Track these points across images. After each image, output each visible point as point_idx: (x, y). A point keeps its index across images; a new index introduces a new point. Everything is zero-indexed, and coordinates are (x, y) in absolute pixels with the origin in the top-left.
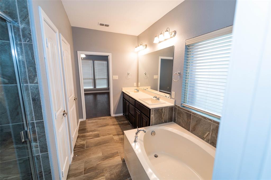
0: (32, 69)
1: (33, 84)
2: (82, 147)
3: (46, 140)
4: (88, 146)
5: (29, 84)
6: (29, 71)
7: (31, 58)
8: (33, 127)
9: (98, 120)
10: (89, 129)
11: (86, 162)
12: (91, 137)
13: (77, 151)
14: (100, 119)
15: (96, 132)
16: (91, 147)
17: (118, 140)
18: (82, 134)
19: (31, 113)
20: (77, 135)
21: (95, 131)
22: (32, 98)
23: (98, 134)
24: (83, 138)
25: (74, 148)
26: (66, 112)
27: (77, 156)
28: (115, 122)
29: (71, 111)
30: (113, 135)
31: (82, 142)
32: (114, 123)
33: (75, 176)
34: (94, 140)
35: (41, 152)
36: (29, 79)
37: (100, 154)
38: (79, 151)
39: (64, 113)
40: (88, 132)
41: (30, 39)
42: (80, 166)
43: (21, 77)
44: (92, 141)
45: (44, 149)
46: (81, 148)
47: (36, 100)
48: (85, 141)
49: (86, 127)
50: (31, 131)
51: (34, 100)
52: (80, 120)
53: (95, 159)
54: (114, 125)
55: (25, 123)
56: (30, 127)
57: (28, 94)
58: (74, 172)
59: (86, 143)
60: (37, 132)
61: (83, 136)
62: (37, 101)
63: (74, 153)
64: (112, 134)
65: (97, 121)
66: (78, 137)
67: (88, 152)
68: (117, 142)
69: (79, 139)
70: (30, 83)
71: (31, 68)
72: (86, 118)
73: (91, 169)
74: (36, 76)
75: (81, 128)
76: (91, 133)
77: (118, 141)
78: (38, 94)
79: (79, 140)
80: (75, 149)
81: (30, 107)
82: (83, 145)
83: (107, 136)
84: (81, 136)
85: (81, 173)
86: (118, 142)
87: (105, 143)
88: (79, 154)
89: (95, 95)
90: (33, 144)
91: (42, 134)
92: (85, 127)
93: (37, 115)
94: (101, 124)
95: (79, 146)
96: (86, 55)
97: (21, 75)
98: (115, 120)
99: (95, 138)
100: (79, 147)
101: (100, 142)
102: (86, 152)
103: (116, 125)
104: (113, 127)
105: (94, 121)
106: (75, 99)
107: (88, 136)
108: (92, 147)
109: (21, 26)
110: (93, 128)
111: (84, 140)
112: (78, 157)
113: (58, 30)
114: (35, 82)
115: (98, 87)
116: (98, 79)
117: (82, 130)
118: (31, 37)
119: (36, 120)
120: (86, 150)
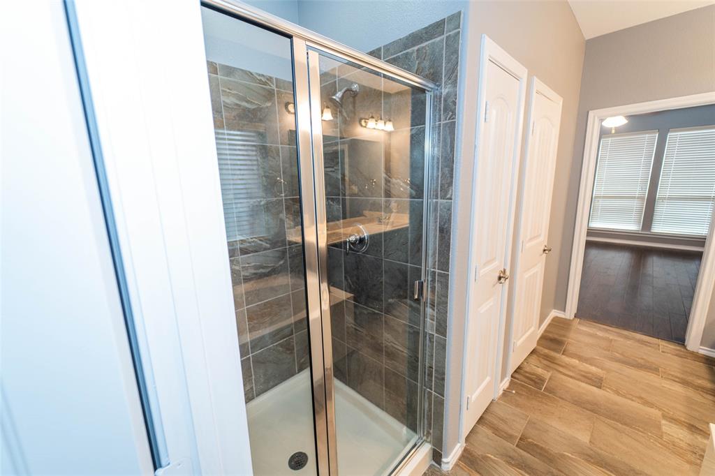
0: (447, 172)
1: (445, 201)
2: (535, 382)
3: (447, 312)
4: (553, 389)
5: (440, 201)
6: (443, 174)
7: (449, 151)
8: (433, 281)
9: (619, 339)
10: (571, 349)
11: (531, 423)
12: (571, 374)
13: (520, 384)
14: (627, 338)
15: (593, 369)
16: (560, 398)
17: (683, 444)
18: (546, 351)
19: (434, 254)
20: (534, 345)
21: (591, 364)
22: (439, 227)
23: (601, 379)
24: (545, 362)
25: (515, 371)
26: (508, 273)
27: (514, 392)
28: (698, 377)
29: (526, 276)
30: (664, 417)
31: (540, 371)
32: (690, 379)
33: (496, 433)
34: (579, 386)
35: (438, 331)
36: (441, 191)
37: (584, 438)
38: (523, 386)
39: (502, 275)
40: (567, 356)
41: (454, 113)
42: (514, 421)
43: (431, 186)
44: (571, 386)
45: (442, 328)
46: (531, 382)
47: (445, 230)
48: (548, 371)
49: (565, 339)
50: (429, 286)
51: (442, 230)
52: (554, 313)
53: (561, 437)
54: (685, 383)
55: (423, 268)
56: (430, 279)
57: (436, 218)
58: (495, 422)
59: (550, 379)
60: (438, 292)
61: (546, 357)
62: (445, 233)
63: (512, 383)
64: (660, 409)
65: (611, 337)
66: (534, 352)
67: (546, 404)
68: (673, 448)
69: (534, 356)
70: (441, 199)
71: (447, 169)
72: (575, 314)
73: (539, 451)
74: (450, 184)
75: (551, 335)
76: (575, 362)
77: (681, 448)
78: (449, 220)
79: (534, 360)
80: (517, 376)
81: (435, 243)
82: (542, 380)
83: (634, 404)
84: (542, 353)
85: (509, 437)
86: (680, 455)
87: (617, 421)
88: (521, 392)
89: (641, 254)
90: (429, 310)
91: (443, 298)
92: (564, 336)
93: (442, 260)
94: (622, 354)
95: (527, 375)
96: (631, 117)
97: (431, 184)
98: (701, 369)
99: (583, 382)
100: (527, 378)
101: (595, 404)
102: (540, 399)
103: (698, 388)
104: (678, 388)
105: (600, 334)
106: (545, 250)
107: (564, 364)
108: (562, 399)
109: (445, 91)
110: (588, 353)
111: (547, 368)
112: (517, 398)
113: (526, 70)
114: (448, 196)
115: (658, 228)
116: (670, 198)
117: (553, 341)
118: (455, 109)
119: (438, 269)
120: (543, 394)
